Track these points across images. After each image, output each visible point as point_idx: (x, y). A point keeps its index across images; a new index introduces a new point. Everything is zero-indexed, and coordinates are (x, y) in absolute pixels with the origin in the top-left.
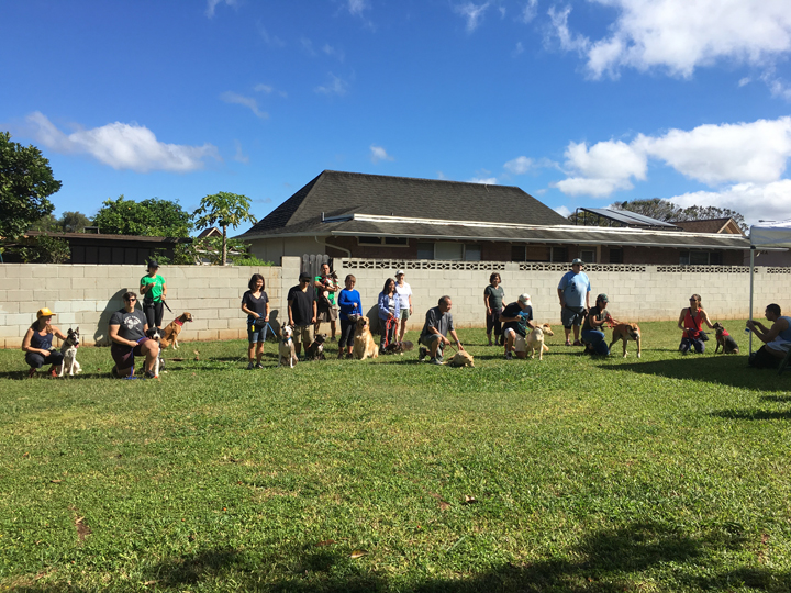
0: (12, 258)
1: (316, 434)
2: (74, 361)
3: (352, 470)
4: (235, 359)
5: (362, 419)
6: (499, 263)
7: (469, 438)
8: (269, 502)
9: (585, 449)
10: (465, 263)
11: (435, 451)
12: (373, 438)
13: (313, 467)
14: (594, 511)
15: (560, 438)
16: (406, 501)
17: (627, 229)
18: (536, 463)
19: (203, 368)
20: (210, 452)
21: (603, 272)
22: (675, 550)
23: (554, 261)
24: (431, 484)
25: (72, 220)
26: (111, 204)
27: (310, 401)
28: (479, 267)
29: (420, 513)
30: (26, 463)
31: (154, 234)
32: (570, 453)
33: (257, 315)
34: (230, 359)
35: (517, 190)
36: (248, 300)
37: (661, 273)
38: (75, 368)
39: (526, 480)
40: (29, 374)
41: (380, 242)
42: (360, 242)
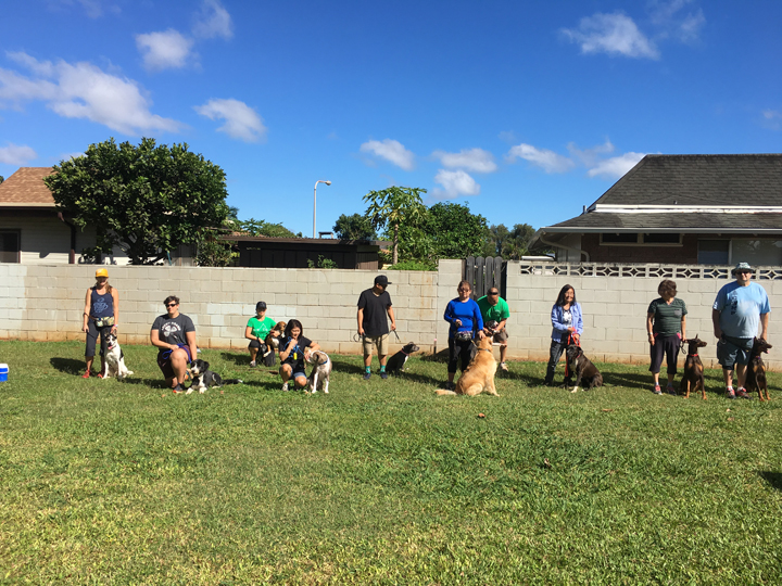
41: (635, 241)
42: (604, 241)
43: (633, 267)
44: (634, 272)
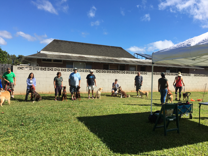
17: (148, 60)
35: (121, 48)
41: (51, 61)
42: (43, 61)
43: (50, 68)
44: (50, 70)
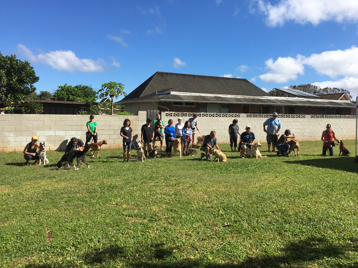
0: (17, 111)
1: (155, 193)
2: (45, 158)
3: (172, 210)
4: (118, 157)
5: (175, 185)
6: (237, 114)
7: (226, 195)
8: (134, 224)
9: (280, 201)
10: (222, 114)
11: (210, 201)
12: (181, 195)
13: (154, 208)
14: (286, 231)
15: (268, 196)
16: (198, 224)
17: (297, 98)
18: (257, 207)
19: (103, 162)
20: (107, 201)
21: (285, 118)
22: (326, 251)
23: (263, 113)
24: (208, 217)
25: (44, 95)
26: (61, 87)
27: (152, 177)
28: (228, 116)
29: (204, 231)
30: (24, 205)
31: (80, 101)
32: (273, 203)
33: (127, 138)
34: (115, 157)
35: (246, 80)
36: (123, 131)
37: (313, 118)
38: (46, 161)
39: (253, 216)
40: (26, 164)
42: (174, 104)
